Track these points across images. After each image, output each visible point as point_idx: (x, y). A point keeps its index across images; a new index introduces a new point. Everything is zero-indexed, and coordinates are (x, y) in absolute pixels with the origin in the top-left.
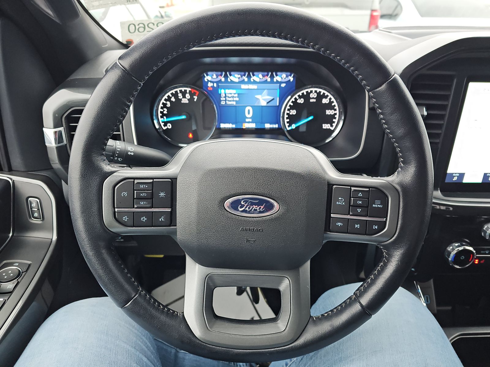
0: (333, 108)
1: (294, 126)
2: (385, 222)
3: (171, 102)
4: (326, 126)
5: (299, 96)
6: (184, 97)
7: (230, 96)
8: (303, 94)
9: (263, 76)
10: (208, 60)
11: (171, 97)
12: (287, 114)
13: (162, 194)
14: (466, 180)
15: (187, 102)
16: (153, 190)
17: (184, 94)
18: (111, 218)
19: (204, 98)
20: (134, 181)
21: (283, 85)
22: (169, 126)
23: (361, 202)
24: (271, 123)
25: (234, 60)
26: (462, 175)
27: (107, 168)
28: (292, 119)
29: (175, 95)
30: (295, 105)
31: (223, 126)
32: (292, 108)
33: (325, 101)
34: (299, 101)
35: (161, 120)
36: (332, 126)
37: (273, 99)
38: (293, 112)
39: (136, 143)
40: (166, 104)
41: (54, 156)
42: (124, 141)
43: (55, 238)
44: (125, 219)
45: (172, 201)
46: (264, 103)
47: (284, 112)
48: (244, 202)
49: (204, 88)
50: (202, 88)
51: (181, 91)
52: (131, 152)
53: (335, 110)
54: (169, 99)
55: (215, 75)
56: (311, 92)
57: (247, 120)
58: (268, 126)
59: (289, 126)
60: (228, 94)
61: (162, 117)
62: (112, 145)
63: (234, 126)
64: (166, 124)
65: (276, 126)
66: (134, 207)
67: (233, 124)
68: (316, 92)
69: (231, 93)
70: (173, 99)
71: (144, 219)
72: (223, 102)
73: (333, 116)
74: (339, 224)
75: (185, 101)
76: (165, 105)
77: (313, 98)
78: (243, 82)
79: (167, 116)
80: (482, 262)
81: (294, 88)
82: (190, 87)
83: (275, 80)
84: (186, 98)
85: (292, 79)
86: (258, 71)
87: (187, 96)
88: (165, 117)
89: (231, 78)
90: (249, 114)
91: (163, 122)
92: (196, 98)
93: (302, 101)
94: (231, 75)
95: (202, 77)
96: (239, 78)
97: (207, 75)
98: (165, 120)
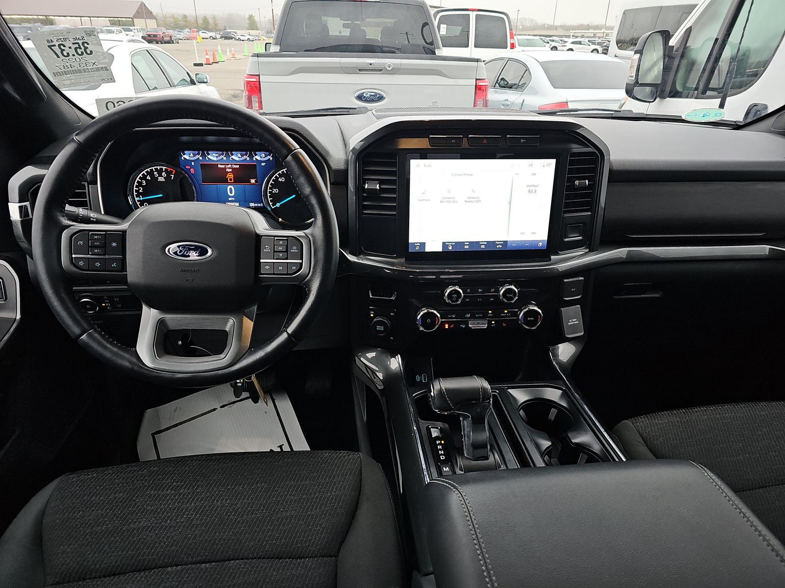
1: (278, 205)
2: (301, 264)
3: (147, 181)
5: (279, 174)
6: (160, 175)
8: (283, 172)
9: (242, 156)
10: (185, 139)
11: (147, 176)
12: (270, 192)
13: (114, 244)
14: (428, 249)
15: (164, 180)
16: (105, 240)
17: (160, 172)
18: (69, 263)
19: (181, 176)
20: (89, 233)
21: (263, 164)
22: (146, 205)
23: (281, 248)
24: (254, 202)
25: (211, 139)
26: (423, 245)
27: (66, 222)
28: (276, 198)
29: (151, 173)
30: (277, 184)
32: (273, 186)
34: (280, 180)
35: (137, 199)
38: (276, 191)
39: (103, 213)
40: (142, 183)
41: (19, 229)
42: (91, 210)
43: (18, 317)
44: (81, 263)
45: (122, 249)
47: (266, 191)
48: (182, 248)
50: (179, 167)
51: (156, 169)
52: (93, 218)
54: (144, 177)
55: (192, 154)
57: (230, 199)
58: (252, 205)
59: (273, 205)
61: (137, 196)
62: (74, 211)
64: (142, 203)
65: (261, 205)
66: (89, 254)
70: (149, 178)
71: (98, 264)
74: (267, 267)
75: (161, 179)
76: (140, 184)
79: (143, 195)
80: (451, 326)
82: (166, 166)
83: (254, 159)
84: (162, 177)
85: (271, 159)
86: (236, 150)
87: (163, 174)
88: (141, 196)
89: (209, 157)
90: (231, 193)
91: (138, 201)
92: (173, 176)
93: (283, 179)
94: (209, 154)
95: (178, 155)
96: (217, 157)
97: (184, 154)
98: (141, 199)
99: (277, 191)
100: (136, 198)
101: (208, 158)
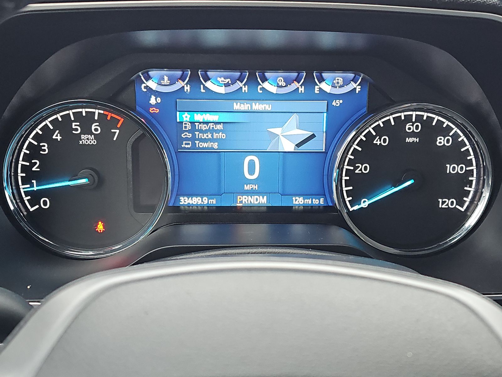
0: (463, 159)
3: (52, 143)
4: (447, 203)
5: (377, 128)
6: (87, 130)
7: (204, 127)
8: (387, 123)
9: (289, 81)
11: (53, 132)
12: (349, 172)
15: (94, 142)
17: (86, 122)
19: (140, 132)
21: (337, 103)
22: (45, 203)
24: (305, 195)
29: (64, 125)
30: (368, 152)
31: (184, 201)
32: (358, 157)
33: (441, 141)
34: (377, 142)
35: (23, 188)
36: (461, 203)
37: (313, 136)
38: (363, 168)
40: (39, 148)
46: (289, 147)
47: (340, 168)
49: (138, 108)
50: (134, 110)
51: (78, 116)
53: (470, 163)
54: (46, 134)
55: (166, 78)
56: (408, 119)
57: (247, 187)
58: (299, 201)
59: (352, 203)
60: (200, 123)
61: (25, 181)
63: (213, 202)
64: (35, 197)
65: (318, 202)
67: (210, 195)
68: (419, 118)
69: (206, 120)
70: (57, 136)
72: (186, 144)
73: (464, 179)
75: (87, 140)
76: (34, 151)
77: (413, 134)
78: (236, 96)
79: (40, 177)
81: (365, 109)
82: (102, 106)
83: (317, 91)
84: (91, 133)
85: (358, 90)
86: (275, 68)
87: (93, 128)
88: (34, 181)
89: (209, 84)
90: (252, 172)
91: (27, 194)
92: (118, 131)
93: (385, 141)
94: (207, 79)
95: (133, 81)
96: (227, 85)
97: (148, 78)
98: (35, 188)
99: (366, 168)
100: (21, 187)
101: (205, 88)
